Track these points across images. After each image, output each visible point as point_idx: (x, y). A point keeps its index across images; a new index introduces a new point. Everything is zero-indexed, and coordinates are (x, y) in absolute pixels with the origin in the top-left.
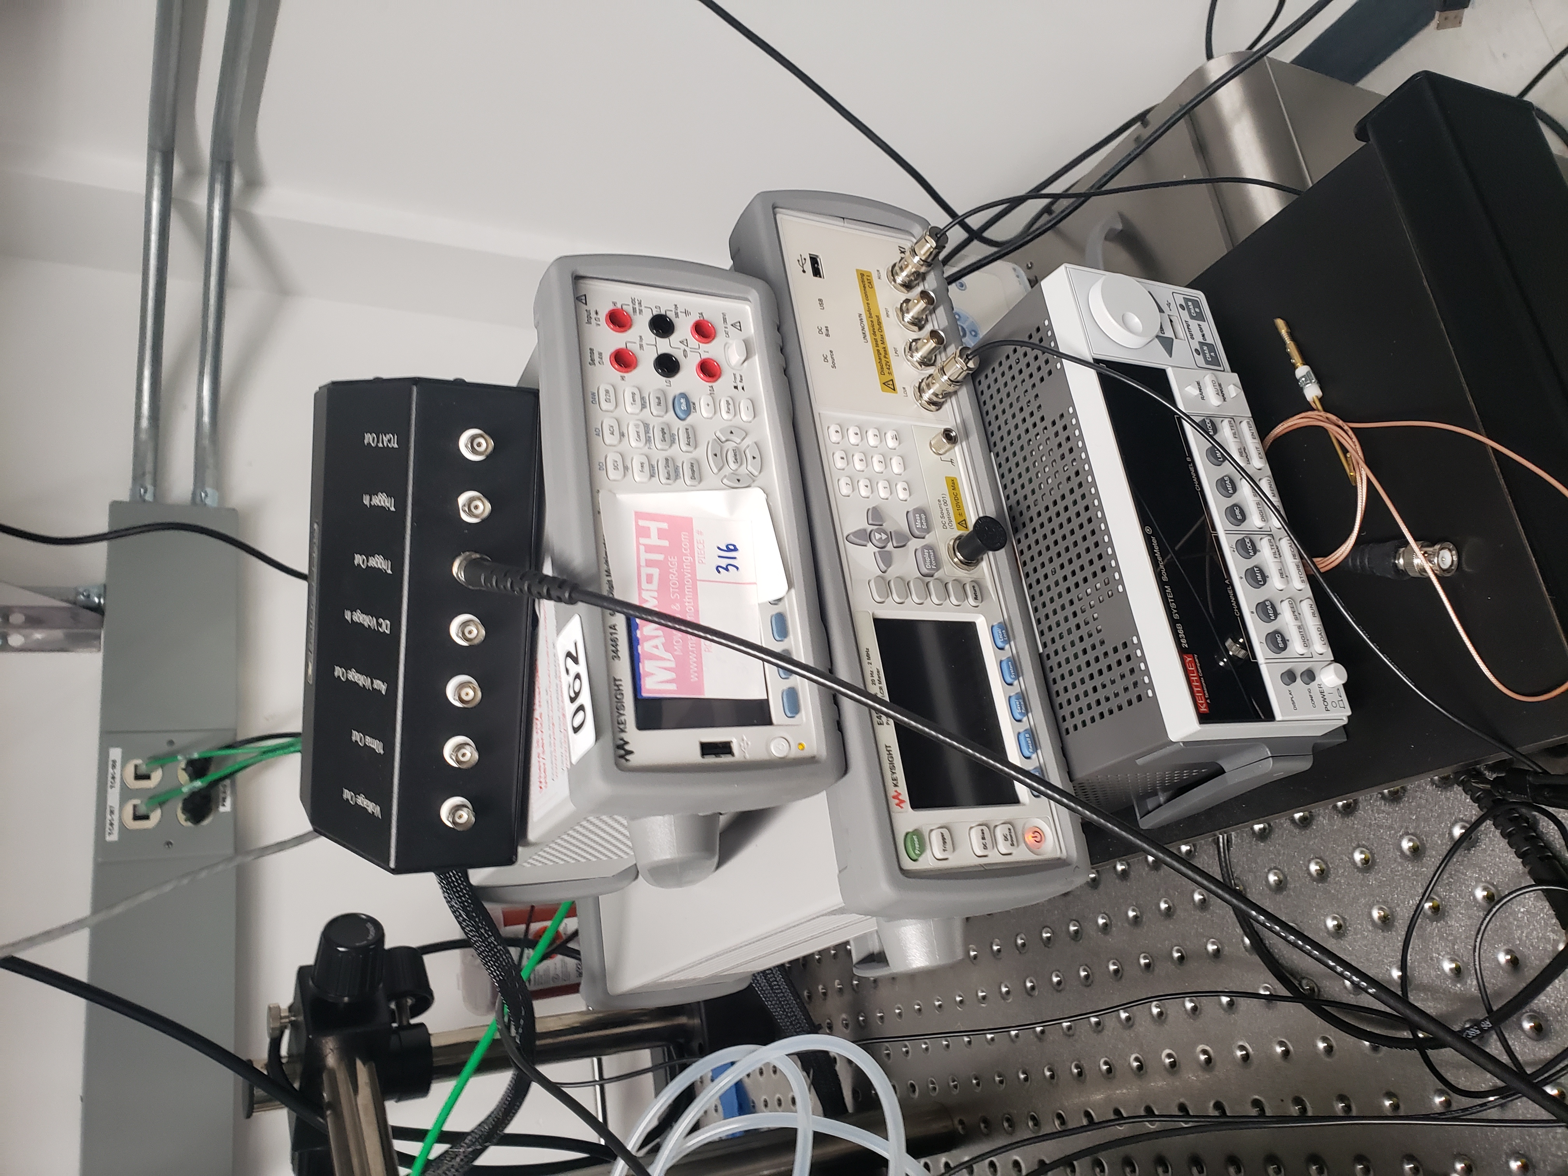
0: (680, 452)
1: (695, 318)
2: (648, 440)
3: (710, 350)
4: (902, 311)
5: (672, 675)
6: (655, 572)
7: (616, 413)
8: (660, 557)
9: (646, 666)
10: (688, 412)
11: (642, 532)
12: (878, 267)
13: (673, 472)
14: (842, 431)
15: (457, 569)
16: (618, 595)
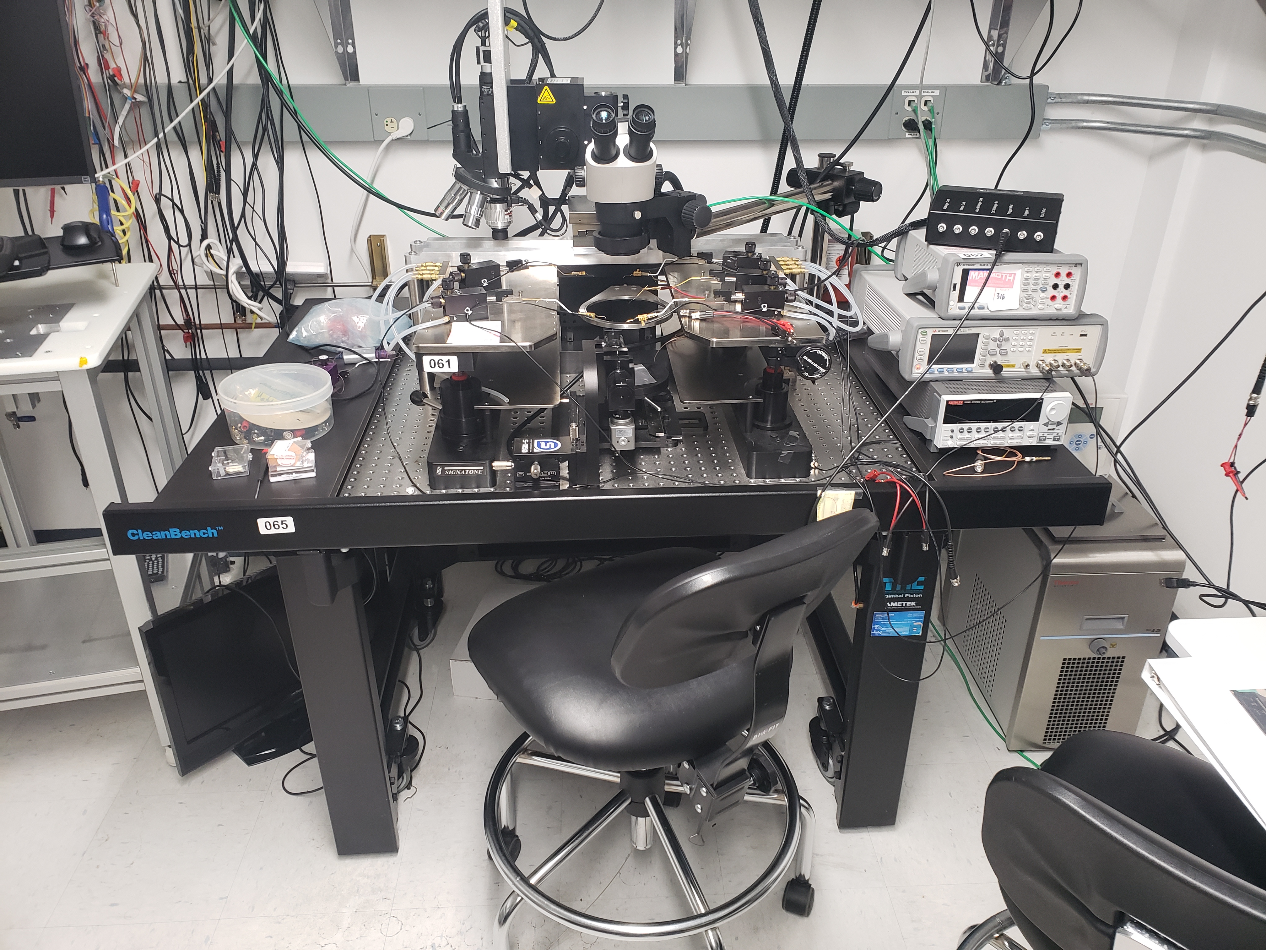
0: (1031, 287)
1: (1069, 296)
2: (1035, 279)
3: (1059, 299)
4: (1068, 360)
5: (974, 278)
6: (1000, 277)
7: (1043, 272)
8: (1003, 279)
9: (977, 272)
10: (1042, 291)
11: (1010, 275)
12: (1082, 355)
13: (1025, 285)
14: (1032, 334)
15: (1005, 230)
16: (995, 267)
